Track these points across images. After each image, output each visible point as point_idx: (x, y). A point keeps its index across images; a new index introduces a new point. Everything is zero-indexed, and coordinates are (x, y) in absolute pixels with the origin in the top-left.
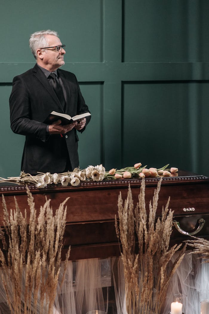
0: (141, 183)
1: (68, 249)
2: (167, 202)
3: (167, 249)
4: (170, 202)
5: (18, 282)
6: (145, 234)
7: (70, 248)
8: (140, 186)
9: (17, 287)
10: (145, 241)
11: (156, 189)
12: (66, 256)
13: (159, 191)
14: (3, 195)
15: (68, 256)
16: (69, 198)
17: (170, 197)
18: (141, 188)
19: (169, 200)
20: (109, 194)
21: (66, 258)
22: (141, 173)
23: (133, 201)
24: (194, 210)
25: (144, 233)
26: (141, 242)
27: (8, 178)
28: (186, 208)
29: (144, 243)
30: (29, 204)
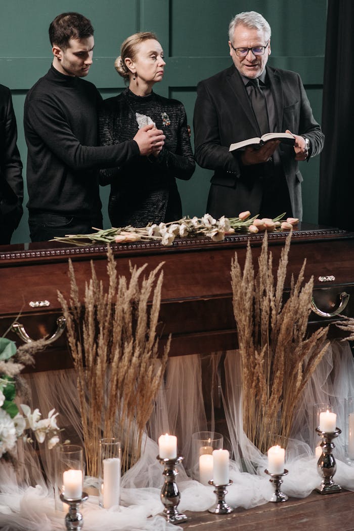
0: (262, 240)
1: (168, 339)
2: (302, 267)
3: (303, 336)
4: (306, 266)
5: (99, 389)
6: (272, 315)
7: (170, 337)
8: (262, 244)
9: (99, 397)
10: (272, 325)
11: (284, 247)
12: (165, 349)
13: (288, 250)
14: (70, 261)
15: (168, 349)
16: (163, 263)
17: (306, 259)
18: (262, 247)
19: (305, 263)
20: (212, 258)
21: (165, 353)
22: (251, 226)
23: (253, 266)
24: (333, 280)
25: (271, 313)
26: (264, 327)
27: (66, 236)
28: (323, 276)
29: (270, 329)
30: (108, 273)
